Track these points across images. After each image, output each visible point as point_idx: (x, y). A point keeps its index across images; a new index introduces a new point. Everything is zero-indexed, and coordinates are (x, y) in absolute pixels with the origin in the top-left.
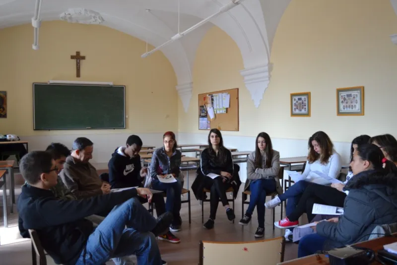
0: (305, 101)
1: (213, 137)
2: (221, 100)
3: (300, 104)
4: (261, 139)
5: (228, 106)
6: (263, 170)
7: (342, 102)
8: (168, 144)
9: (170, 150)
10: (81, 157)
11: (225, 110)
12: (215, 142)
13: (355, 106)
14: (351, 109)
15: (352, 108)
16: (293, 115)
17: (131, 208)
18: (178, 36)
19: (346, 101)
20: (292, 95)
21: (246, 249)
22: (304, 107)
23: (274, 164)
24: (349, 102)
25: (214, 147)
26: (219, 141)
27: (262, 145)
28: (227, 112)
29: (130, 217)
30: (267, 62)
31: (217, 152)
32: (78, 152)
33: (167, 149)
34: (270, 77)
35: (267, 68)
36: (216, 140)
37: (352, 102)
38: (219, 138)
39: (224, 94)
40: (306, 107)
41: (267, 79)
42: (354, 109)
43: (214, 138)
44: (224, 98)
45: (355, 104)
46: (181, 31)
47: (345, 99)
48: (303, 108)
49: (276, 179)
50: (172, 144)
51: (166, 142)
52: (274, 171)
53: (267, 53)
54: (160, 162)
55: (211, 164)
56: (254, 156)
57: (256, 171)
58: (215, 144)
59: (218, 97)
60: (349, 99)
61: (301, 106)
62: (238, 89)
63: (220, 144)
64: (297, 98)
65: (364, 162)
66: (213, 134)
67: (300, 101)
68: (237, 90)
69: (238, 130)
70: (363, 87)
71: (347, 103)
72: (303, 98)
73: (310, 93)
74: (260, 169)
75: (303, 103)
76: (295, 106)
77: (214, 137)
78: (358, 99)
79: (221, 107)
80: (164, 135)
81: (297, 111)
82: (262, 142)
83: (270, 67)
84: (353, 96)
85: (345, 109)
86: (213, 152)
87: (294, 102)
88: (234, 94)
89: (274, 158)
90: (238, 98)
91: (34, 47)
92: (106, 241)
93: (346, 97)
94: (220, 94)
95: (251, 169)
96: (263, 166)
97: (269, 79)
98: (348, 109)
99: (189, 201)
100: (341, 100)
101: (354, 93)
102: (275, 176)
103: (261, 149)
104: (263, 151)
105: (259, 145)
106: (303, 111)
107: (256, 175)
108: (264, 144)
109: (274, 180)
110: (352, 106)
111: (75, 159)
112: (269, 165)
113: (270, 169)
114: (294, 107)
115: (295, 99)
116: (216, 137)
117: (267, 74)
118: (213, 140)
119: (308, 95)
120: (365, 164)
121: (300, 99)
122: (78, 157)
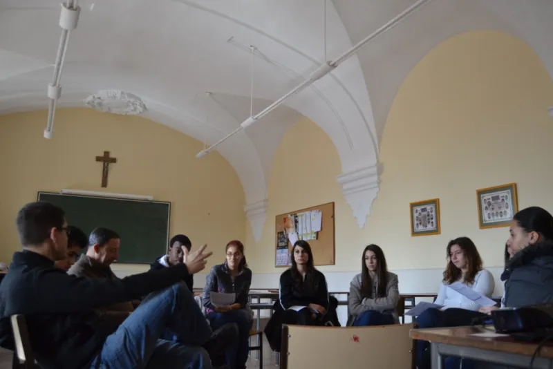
0: (432, 212)
1: (298, 252)
2: (308, 221)
3: (425, 216)
4: (369, 254)
5: (319, 229)
6: (373, 301)
7: (486, 208)
8: (232, 257)
9: (234, 266)
10: (101, 255)
11: (315, 235)
12: (301, 260)
13: (505, 212)
14: (499, 217)
15: (501, 216)
16: (414, 233)
17: (175, 293)
18: (250, 120)
19: (491, 207)
20: (413, 205)
21: (356, 339)
22: (431, 221)
23: (391, 293)
24: (496, 207)
25: (300, 268)
26: (307, 259)
27: (372, 263)
28: (317, 239)
29: (173, 308)
30: (374, 161)
31: (304, 275)
32: (97, 249)
33: (231, 264)
34: (379, 182)
35: (375, 169)
36: (302, 256)
37: (500, 208)
38: (306, 254)
39: (313, 213)
40: (434, 220)
41: (376, 185)
42: (504, 217)
43: (300, 254)
44: (312, 217)
45: (506, 210)
46: (255, 114)
47: (490, 204)
48: (429, 222)
49: (394, 315)
50: (239, 257)
51: (230, 254)
52: (390, 300)
53: (376, 150)
54: (219, 284)
55: (295, 293)
56: (360, 281)
57: (363, 303)
58: (300, 262)
59: (304, 217)
60: (496, 203)
61: (425, 220)
62: (333, 203)
63: (309, 263)
64: (419, 209)
65: (530, 235)
66: (298, 248)
67: (425, 213)
68: (332, 205)
69: (334, 264)
70: (516, 185)
71: (493, 209)
72: (428, 207)
73: (438, 199)
74: (369, 300)
75: (428, 215)
76: (417, 220)
77: (300, 251)
78: (509, 201)
79: (309, 232)
80: (228, 246)
81: (421, 228)
82: (372, 258)
83: (380, 169)
84: (501, 199)
85: (492, 218)
86: (298, 274)
87: (416, 215)
88: (328, 212)
89: (390, 283)
90: (333, 217)
91: (46, 135)
92: (134, 343)
93: (491, 200)
94: (307, 213)
95: (356, 299)
96: (374, 295)
97: (379, 186)
98: (496, 218)
99: (260, 348)
100: (484, 206)
101: (502, 194)
102: (392, 310)
103: (371, 269)
104: (373, 273)
105: (368, 262)
106: (430, 227)
107: (363, 307)
108: (375, 261)
109: (391, 316)
110: (501, 212)
111: (92, 259)
112: (383, 293)
113: (385, 299)
114: (416, 222)
115: (417, 211)
116: (302, 252)
117: (375, 178)
118: (297, 257)
119: (435, 202)
120: (532, 238)
121: (424, 210)
122: (96, 255)
